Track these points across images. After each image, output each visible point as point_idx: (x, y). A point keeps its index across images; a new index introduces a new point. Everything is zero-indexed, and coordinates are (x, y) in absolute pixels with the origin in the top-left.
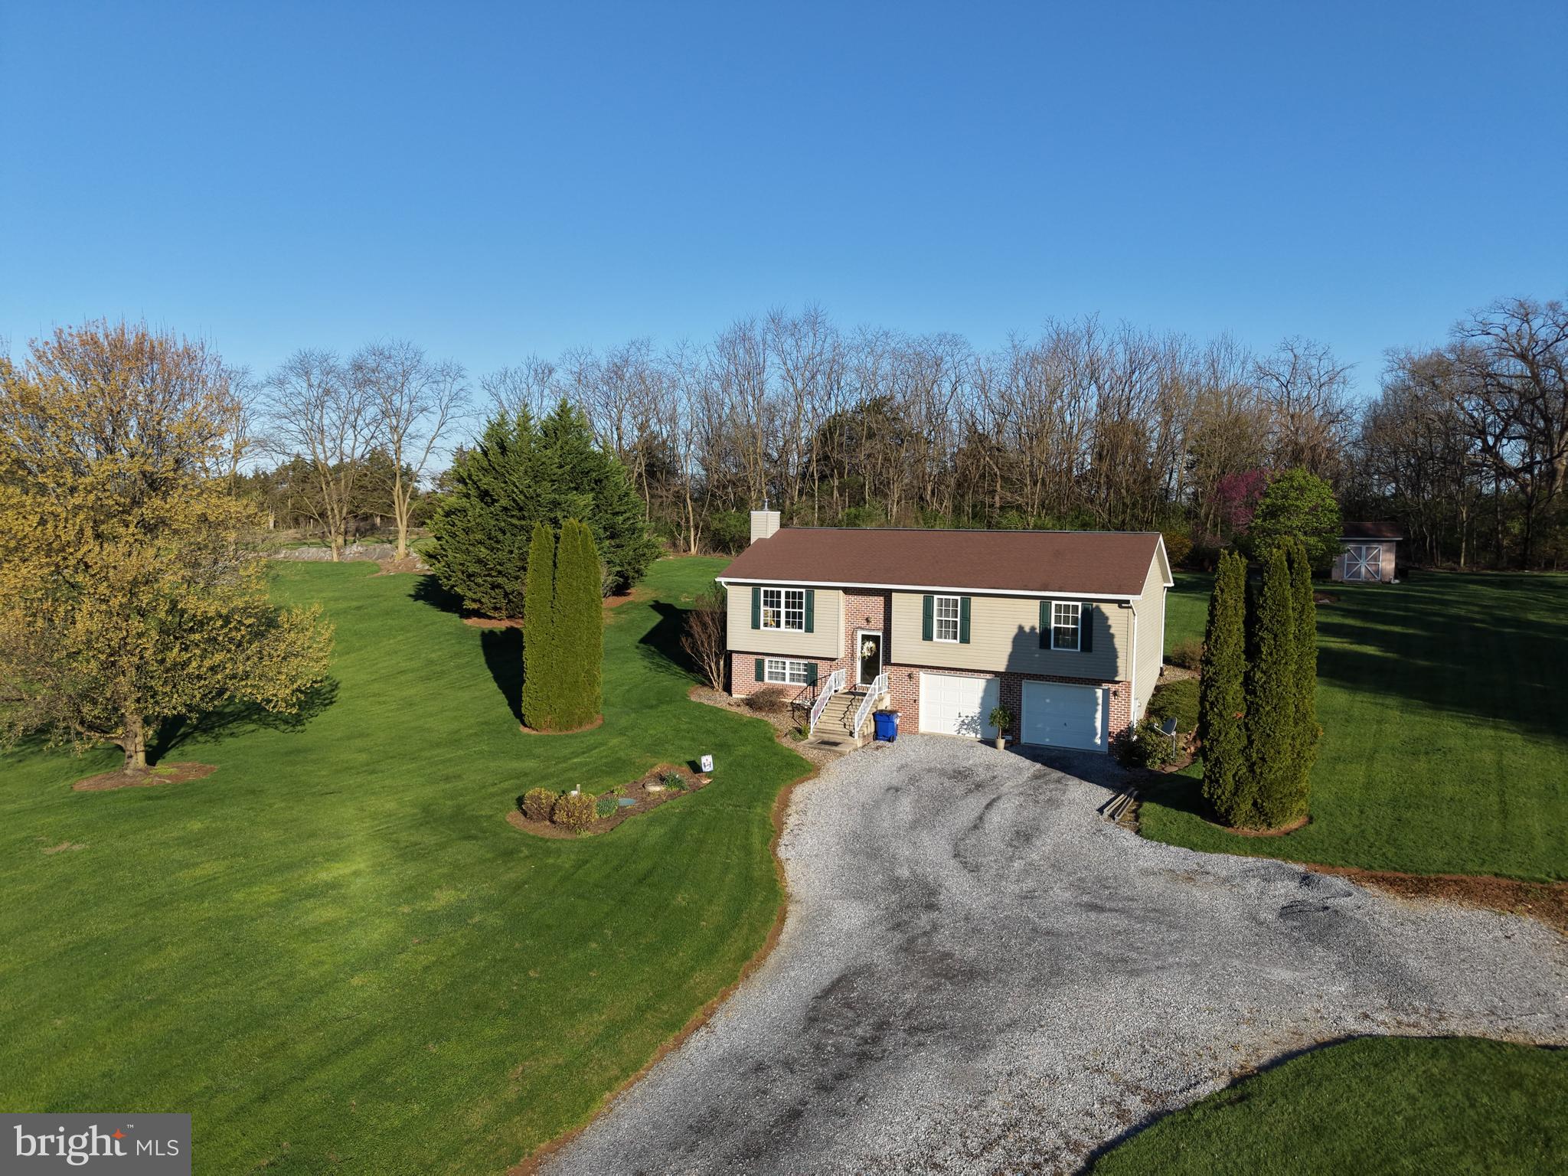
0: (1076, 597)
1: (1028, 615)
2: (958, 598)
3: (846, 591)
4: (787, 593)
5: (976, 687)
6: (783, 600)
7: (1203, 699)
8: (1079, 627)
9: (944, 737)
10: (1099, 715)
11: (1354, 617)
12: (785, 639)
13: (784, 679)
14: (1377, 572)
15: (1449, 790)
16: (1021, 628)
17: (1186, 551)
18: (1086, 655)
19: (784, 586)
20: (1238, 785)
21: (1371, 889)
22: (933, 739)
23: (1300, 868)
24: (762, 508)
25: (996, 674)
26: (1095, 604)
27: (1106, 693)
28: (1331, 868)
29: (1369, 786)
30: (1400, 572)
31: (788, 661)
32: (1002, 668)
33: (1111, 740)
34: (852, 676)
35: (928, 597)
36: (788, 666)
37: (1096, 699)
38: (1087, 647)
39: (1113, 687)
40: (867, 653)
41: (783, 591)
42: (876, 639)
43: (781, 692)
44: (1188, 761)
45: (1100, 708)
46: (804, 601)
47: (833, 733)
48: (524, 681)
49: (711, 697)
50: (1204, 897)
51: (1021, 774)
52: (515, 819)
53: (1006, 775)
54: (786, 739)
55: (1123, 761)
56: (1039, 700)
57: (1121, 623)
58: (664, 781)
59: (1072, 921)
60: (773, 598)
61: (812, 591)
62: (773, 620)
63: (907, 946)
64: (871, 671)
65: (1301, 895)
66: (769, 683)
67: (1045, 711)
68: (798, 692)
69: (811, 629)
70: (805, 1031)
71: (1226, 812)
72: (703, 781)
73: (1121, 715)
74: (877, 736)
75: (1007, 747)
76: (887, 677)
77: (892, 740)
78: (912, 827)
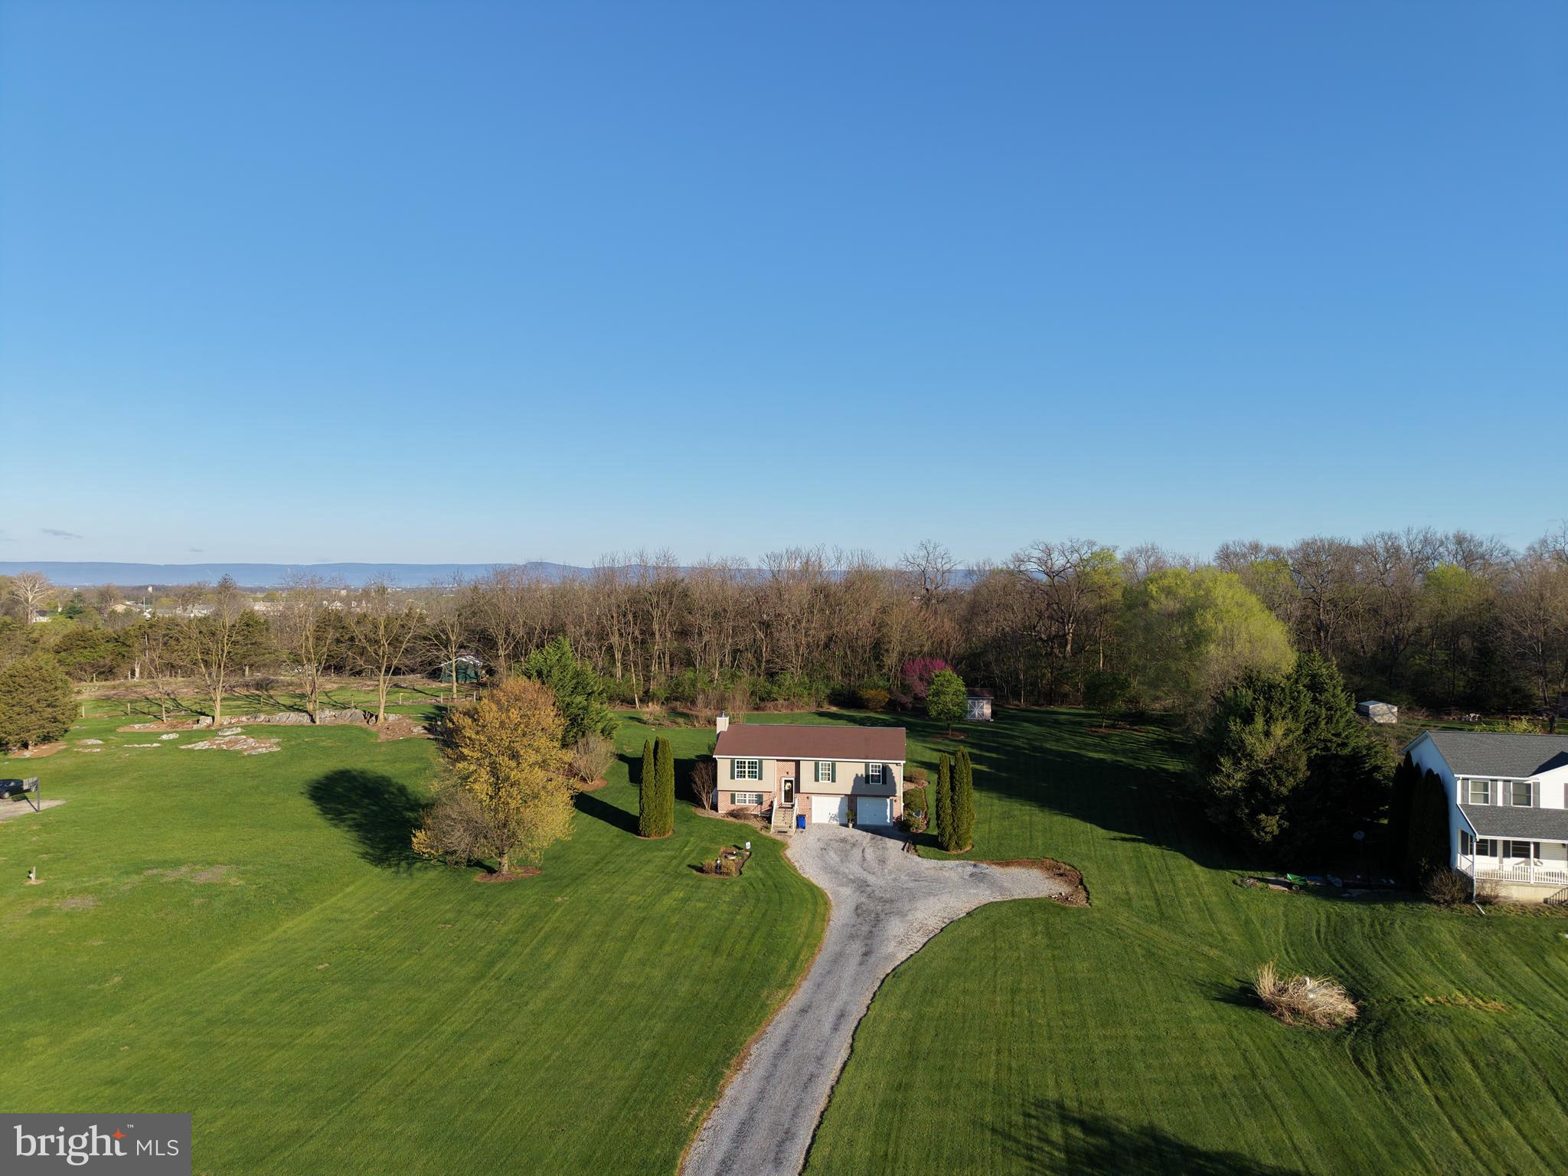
0: (879, 762)
1: (859, 769)
2: (830, 763)
3: (777, 760)
4: (749, 763)
5: (837, 800)
6: (747, 765)
7: (937, 806)
8: (881, 774)
9: (824, 824)
10: (888, 810)
11: (977, 748)
12: (748, 783)
13: (746, 803)
14: (981, 714)
15: (1015, 832)
16: (857, 775)
17: (887, 699)
18: (885, 786)
19: (747, 759)
20: (950, 836)
21: (994, 866)
22: (820, 826)
23: (973, 862)
24: (721, 716)
25: (846, 795)
26: (887, 765)
27: (891, 801)
28: (982, 861)
29: (990, 832)
30: (994, 713)
31: (747, 794)
32: (849, 792)
33: (894, 822)
34: (780, 799)
35: (817, 763)
36: (747, 796)
37: (887, 804)
38: (884, 782)
39: (894, 798)
40: (787, 788)
41: (747, 761)
42: (791, 782)
43: (747, 809)
44: (925, 827)
45: (889, 807)
46: (758, 766)
47: (782, 827)
48: (641, 814)
49: (709, 813)
50: (947, 874)
51: (865, 837)
52: (699, 873)
53: (860, 839)
54: (763, 832)
55: (901, 830)
56: (865, 806)
57: (898, 772)
58: (733, 854)
59: (911, 885)
60: (741, 764)
61: (761, 761)
62: (742, 775)
63: (869, 896)
64: (789, 796)
65: (974, 870)
66: (738, 805)
67: (867, 810)
68: (754, 809)
69: (760, 778)
70: (858, 917)
71: (947, 846)
72: (747, 853)
73: (898, 809)
74: (797, 826)
75: (852, 827)
76: (797, 799)
77: (803, 828)
78: (842, 862)
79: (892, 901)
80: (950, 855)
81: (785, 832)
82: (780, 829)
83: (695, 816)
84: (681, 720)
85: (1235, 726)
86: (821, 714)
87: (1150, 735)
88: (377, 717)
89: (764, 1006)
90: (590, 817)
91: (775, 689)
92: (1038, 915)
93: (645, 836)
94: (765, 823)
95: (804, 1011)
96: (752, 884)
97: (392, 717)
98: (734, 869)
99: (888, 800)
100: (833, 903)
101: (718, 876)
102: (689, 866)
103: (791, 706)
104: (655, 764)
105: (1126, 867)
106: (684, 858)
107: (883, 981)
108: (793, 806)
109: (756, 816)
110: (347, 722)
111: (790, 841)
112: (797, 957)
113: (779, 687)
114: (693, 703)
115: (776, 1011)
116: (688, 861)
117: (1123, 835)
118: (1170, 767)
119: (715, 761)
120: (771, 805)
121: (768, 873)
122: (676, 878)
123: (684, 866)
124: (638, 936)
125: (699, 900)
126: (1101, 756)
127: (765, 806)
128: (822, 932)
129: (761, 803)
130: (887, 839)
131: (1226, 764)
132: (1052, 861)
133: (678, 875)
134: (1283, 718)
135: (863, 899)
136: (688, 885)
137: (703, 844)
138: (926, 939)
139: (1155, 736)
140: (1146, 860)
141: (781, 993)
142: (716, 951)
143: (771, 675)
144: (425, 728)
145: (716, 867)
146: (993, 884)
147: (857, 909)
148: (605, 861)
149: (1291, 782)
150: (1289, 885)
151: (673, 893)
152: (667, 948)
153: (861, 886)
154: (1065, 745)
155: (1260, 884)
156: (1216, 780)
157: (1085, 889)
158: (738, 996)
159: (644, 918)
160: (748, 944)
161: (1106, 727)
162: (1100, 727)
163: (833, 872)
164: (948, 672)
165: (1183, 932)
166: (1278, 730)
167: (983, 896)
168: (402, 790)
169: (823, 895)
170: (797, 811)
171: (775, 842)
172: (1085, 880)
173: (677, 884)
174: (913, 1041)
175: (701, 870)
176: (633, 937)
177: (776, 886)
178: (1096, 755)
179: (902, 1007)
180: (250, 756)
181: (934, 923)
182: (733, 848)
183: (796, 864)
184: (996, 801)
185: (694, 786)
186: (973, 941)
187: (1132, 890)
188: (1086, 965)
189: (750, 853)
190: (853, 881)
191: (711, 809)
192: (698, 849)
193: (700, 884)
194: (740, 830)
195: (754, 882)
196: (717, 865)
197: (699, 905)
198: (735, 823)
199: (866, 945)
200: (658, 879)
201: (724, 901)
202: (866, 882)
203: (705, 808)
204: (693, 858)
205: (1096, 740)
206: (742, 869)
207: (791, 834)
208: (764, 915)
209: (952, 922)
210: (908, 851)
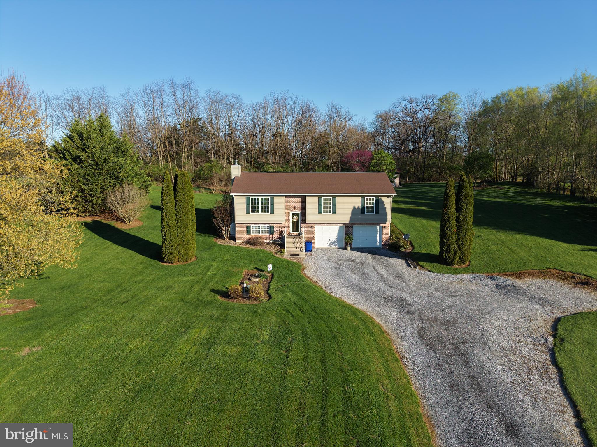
1: (356, 202)
2: (332, 197)
4: (262, 199)
5: (336, 229)
6: (260, 201)
8: (374, 205)
9: (325, 248)
10: (378, 235)
12: (261, 217)
13: (259, 233)
14: (395, 184)
16: (354, 207)
18: (377, 215)
19: (260, 196)
22: (323, 250)
23: (486, 275)
25: (344, 224)
26: (380, 197)
27: (381, 228)
28: (493, 274)
31: (261, 226)
32: (347, 222)
33: (383, 243)
34: (289, 229)
35: (320, 198)
36: (261, 227)
37: (377, 230)
38: (377, 212)
39: (384, 225)
40: (294, 220)
41: (260, 198)
42: (298, 215)
43: (261, 237)
45: (378, 233)
46: (269, 201)
47: (293, 251)
48: (163, 242)
49: (228, 242)
50: (473, 288)
51: (368, 258)
52: (223, 299)
53: (364, 259)
54: (278, 256)
56: (358, 232)
57: (388, 204)
58: (255, 276)
60: (255, 201)
61: (272, 198)
62: (255, 210)
63: (421, 318)
64: (296, 227)
65: (496, 283)
66: (253, 235)
67: (361, 235)
68: (266, 237)
69: (272, 212)
70: (434, 351)
71: (452, 261)
72: (270, 274)
73: (386, 235)
74: (306, 250)
75: (350, 249)
76: (304, 228)
77: (311, 251)
78: (363, 280)
80: (457, 269)
81: (298, 255)
82: (292, 253)
83: (216, 245)
84: (203, 190)
93: (168, 262)
94: (278, 248)
96: (288, 311)
98: (263, 294)
99: (378, 228)
101: (246, 302)
102: (213, 291)
104: (175, 196)
106: (207, 282)
108: (299, 235)
109: (269, 243)
111: (304, 262)
114: (210, 182)
116: (212, 285)
118: (550, 204)
119: (232, 198)
120: (282, 234)
121: (300, 296)
122: (197, 307)
123: (207, 291)
125: (229, 343)
127: (276, 235)
129: (273, 233)
130: (387, 258)
133: (200, 304)
135: (418, 323)
136: (212, 317)
137: (225, 268)
145: (243, 292)
147: (422, 337)
148: (119, 290)
151: (192, 331)
159: (143, 387)
170: (305, 237)
171: (292, 264)
175: (226, 295)
177: (316, 312)
182: (255, 270)
183: (320, 283)
185: (214, 220)
189: (273, 275)
190: (389, 300)
191: (230, 239)
192: (221, 272)
193: (227, 315)
194: (258, 255)
195: (289, 309)
196: (243, 288)
197: (231, 351)
198: (253, 250)
199: (490, 406)
200: (175, 310)
201: (263, 342)
202: (403, 300)
203: (224, 238)
204: (217, 282)
205: (480, 193)
206: (269, 292)
207: (304, 256)
208: (323, 361)
209: (552, 351)
210: (415, 267)
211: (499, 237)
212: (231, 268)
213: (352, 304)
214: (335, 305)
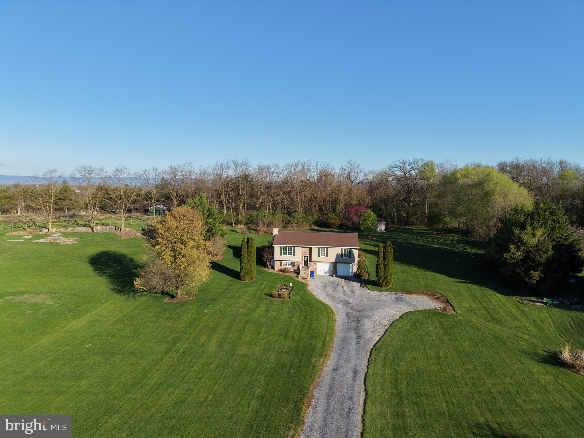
0: (347, 248)
1: (338, 251)
2: (325, 248)
3: (301, 247)
5: (328, 265)
6: (288, 249)
7: (377, 267)
8: (348, 253)
9: (322, 275)
10: (351, 269)
12: (288, 257)
13: (287, 266)
14: (381, 229)
15: (410, 279)
16: (337, 254)
17: (339, 224)
18: (350, 258)
19: (288, 246)
20: (383, 281)
21: (405, 294)
22: (321, 276)
23: (394, 293)
24: (275, 228)
25: (332, 262)
26: (351, 249)
28: (398, 292)
29: (398, 279)
30: (385, 229)
31: (288, 262)
32: (334, 261)
33: (354, 274)
34: (302, 264)
35: (319, 248)
36: (288, 263)
38: (350, 257)
39: (354, 264)
40: (305, 259)
41: (288, 247)
42: (307, 257)
43: (287, 268)
45: (351, 268)
46: (292, 249)
48: (241, 271)
49: (270, 270)
50: (384, 298)
51: (342, 281)
52: (270, 298)
53: (340, 282)
54: (296, 279)
55: (357, 278)
56: (340, 267)
57: (356, 252)
58: (284, 289)
59: (369, 303)
60: (285, 249)
61: (294, 247)
62: (285, 253)
63: (351, 309)
64: (306, 263)
65: (396, 296)
66: (284, 267)
67: (341, 269)
68: (290, 268)
69: (294, 255)
70: (349, 319)
71: (381, 285)
72: (291, 288)
73: (355, 269)
74: (311, 276)
75: (335, 276)
76: (310, 264)
77: (314, 277)
78: (335, 292)
79: (363, 311)
80: (383, 289)
81: (306, 279)
82: (303, 277)
83: (265, 272)
84: (253, 232)
85: (517, 231)
86: (312, 230)
87: (455, 238)
88: (121, 229)
89: (314, 367)
90: (217, 272)
91: (292, 219)
92: (434, 318)
93: (243, 280)
94: (296, 275)
95: (336, 369)
96: (296, 303)
97: (127, 229)
98: (287, 296)
99: (351, 265)
100: (335, 312)
101: (279, 299)
102: (265, 294)
103: (299, 226)
104: (248, 248)
105: (466, 295)
106: (262, 290)
107: (371, 352)
108: (308, 267)
109: (292, 272)
110: (108, 231)
111: (309, 283)
112: (325, 339)
113: (294, 218)
114: (257, 225)
115: (321, 370)
116: (265, 292)
117: (460, 280)
119: (273, 247)
120: (299, 267)
121: (302, 298)
122: (260, 300)
123: (263, 294)
124: (246, 329)
125: (274, 311)
126: (437, 246)
127: (296, 267)
128: (334, 326)
129: (294, 266)
130: (352, 282)
131: (513, 248)
132: (431, 292)
134: (540, 227)
135: (349, 310)
136: (267, 303)
137: (270, 284)
138: (384, 330)
139: (458, 238)
140: (474, 291)
141: (322, 359)
142: (286, 337)
143: (290, 214)
144: (142, 234)
145: (278, 295)
146: (407, 303)
147: (347, 315)
148: (226, 292)
149: (545, 256)
150: (545, 303)
151: (260, 307)
152: (261, 336)
153: (347, 304)
154: (420, 242)
155: (531, 303)
156: (507, 256)
157: (451, 305)
158: (301, 361)
159: (248, 320)
160: (300, 333)
161: (435, 234)
162: (433, 234)
163: (332, 297)
164: (369, 211)
165: (506, 326)
166: (539, 232)
167: (404, 309)
168: (132, 260)
169: (330, 308)
170: (310, 269)
171: (302, 283)
172: (449, 301)
173: (261, 303)
174: (397, 387)
175: (271, 296)
176: (244, 330)
177: (308, 304)
178: (435, 246)
179: (384, 367)
180: (63, 245)
181: (386, 322)
182: (284, 286)
183: (314, 293)
184: (397, 265)
185: (264, 258)
186: (407, 331)
187: (473, 305)
188: (467, 343)
189: (292, 288)
190: (342, 301)
191: (271, 268)
192: (268, 286)
193: (272, 303)
194: (286, 278)
195: (297, 302)
196: (278, 294)
197: (274, 313)
198: (283, 275)
199: (357, 333)
200: (252, 300)
201: (285, 312)
202: (348, 302)
203: (268, 268)
204: (267, 291)
205: (433, 240)
206: (290, 296)
207: (309, 279)
208: (305, 318)
209: (394, 321)
210: (363, 287)
211: (417, 273)
212: (272, 284)
213: (325, 302)
214: (317, 302)
